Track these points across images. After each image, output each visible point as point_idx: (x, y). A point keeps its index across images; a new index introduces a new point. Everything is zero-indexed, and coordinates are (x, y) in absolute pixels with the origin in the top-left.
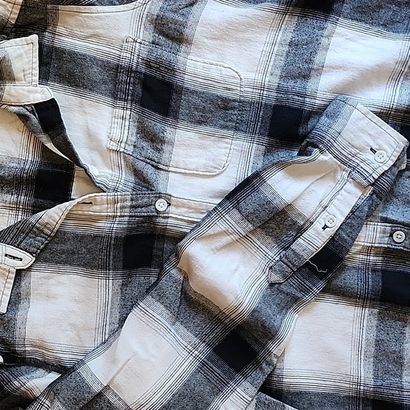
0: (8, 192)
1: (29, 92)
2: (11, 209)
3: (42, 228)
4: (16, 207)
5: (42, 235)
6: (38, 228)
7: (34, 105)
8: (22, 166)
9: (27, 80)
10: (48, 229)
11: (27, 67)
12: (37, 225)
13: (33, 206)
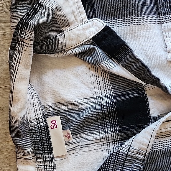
0: (95, 129)
1: (84, 29)
2: (102, 143)
3: (135, 154)
4: (106, 140)
5: (137, 161)
6: (131, 156)
7: (92, 38)
8: (99, 103)
9: (78, 20)
10: (141, 154)
11: (74, 8)
12: (130, 153)
13: (120, 135)
